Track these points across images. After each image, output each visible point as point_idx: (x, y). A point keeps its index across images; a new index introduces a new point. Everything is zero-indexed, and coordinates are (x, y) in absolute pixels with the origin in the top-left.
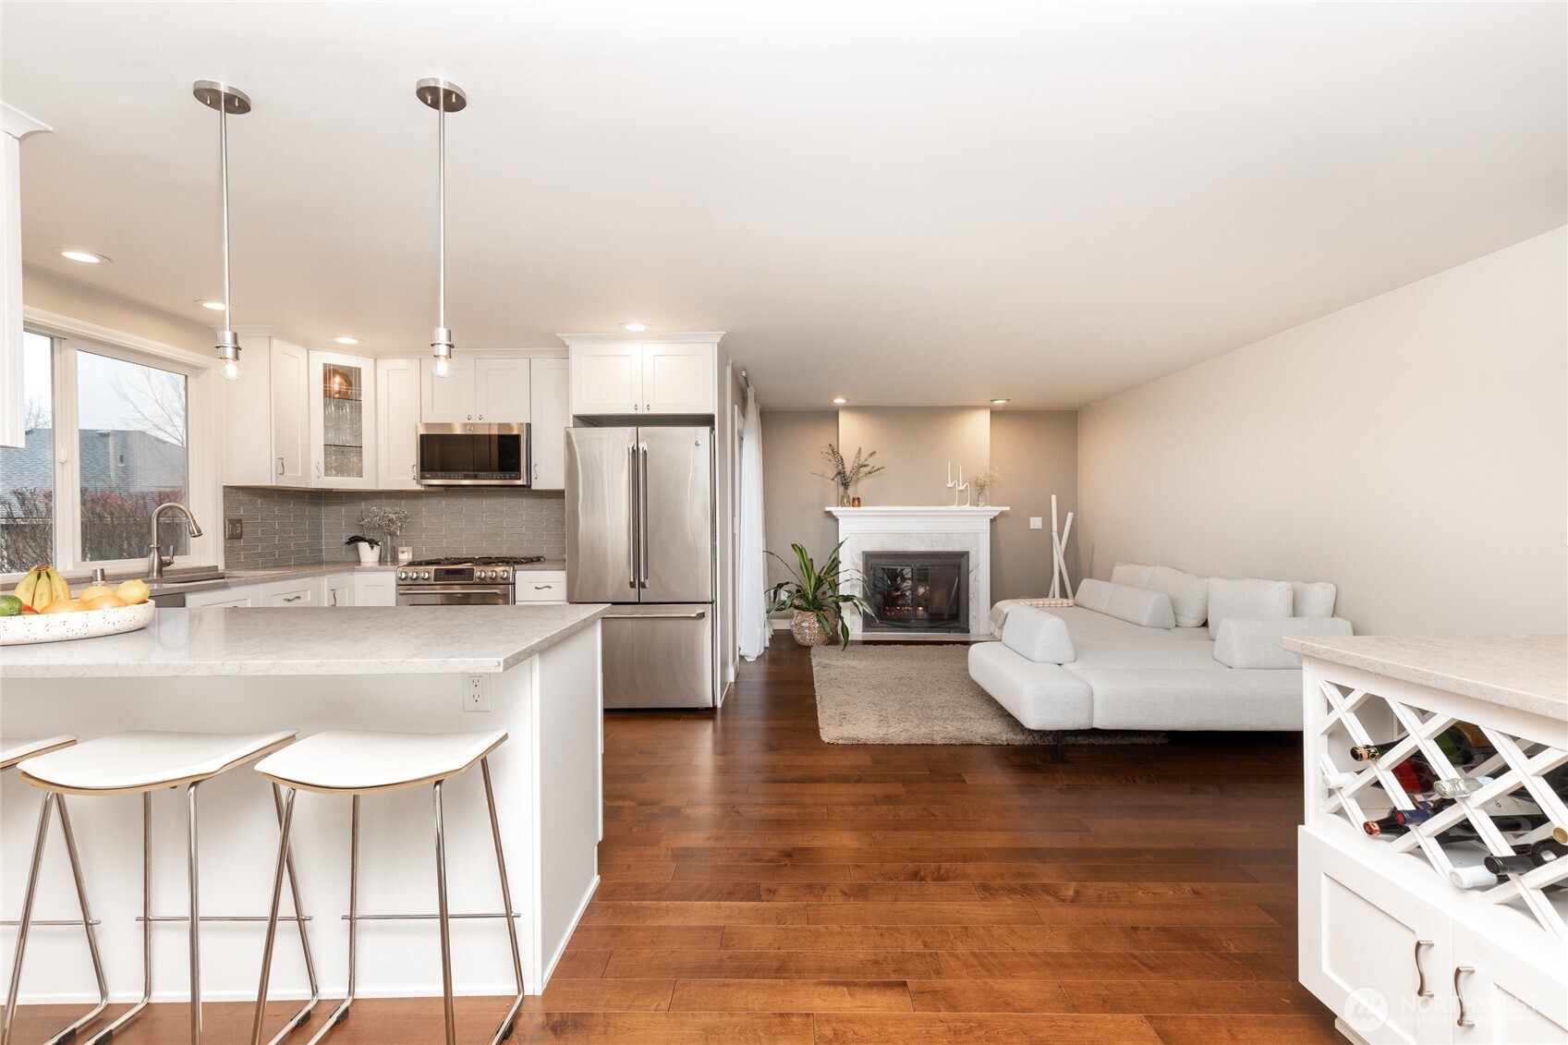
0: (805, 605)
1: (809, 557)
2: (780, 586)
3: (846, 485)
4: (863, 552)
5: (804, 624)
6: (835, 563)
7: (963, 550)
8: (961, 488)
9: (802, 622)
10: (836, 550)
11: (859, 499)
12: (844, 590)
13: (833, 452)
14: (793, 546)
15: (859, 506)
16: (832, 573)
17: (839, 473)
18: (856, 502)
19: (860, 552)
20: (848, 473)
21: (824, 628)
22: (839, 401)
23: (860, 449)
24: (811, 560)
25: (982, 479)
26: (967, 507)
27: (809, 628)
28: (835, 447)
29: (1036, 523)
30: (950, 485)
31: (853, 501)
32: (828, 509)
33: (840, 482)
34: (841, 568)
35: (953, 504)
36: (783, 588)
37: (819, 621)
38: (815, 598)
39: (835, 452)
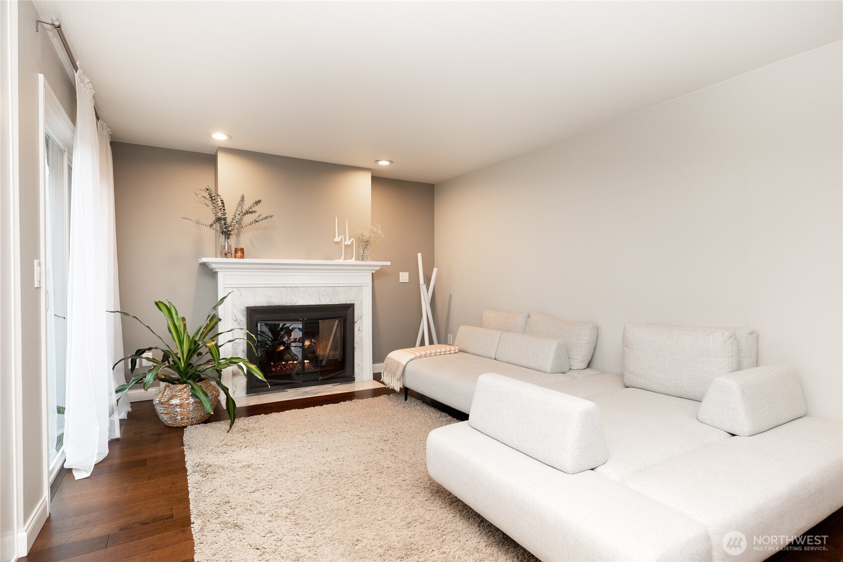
0: (176, 376)
1: (180, 316)
2: (140, 352)
3: (227, 234)
4: (248, 308)
5: (174, 401)
6: (214, 320)
7: (348, 302)
8: (348, 242)
9: (171, 398)
10: (215, 308)
11: (242, 250)
12: (226, 352)
13: (211, 197)
14: (156, 304)
15: (242, 257)
16: (210, 335)
17: (218, 220)
18: (240, 252)
19: (243, 307)
20: (229, 221)
21: (200, 402)
22: (220, 137)
23: (243, 198)
24: (184, 319)
25: (367, 235)
26: (352, 261)
27: (181, 405)
28: (213, 190)
29: (404, 277)
30: (337, 239)
31: (236, 252)
32: (204, 260)
33: (219, 229)
34: (221, 327)
35: (340, 258)
36: (144, 355)
37: (194, 396)
38: (189, 365)
39: (213, 197)
